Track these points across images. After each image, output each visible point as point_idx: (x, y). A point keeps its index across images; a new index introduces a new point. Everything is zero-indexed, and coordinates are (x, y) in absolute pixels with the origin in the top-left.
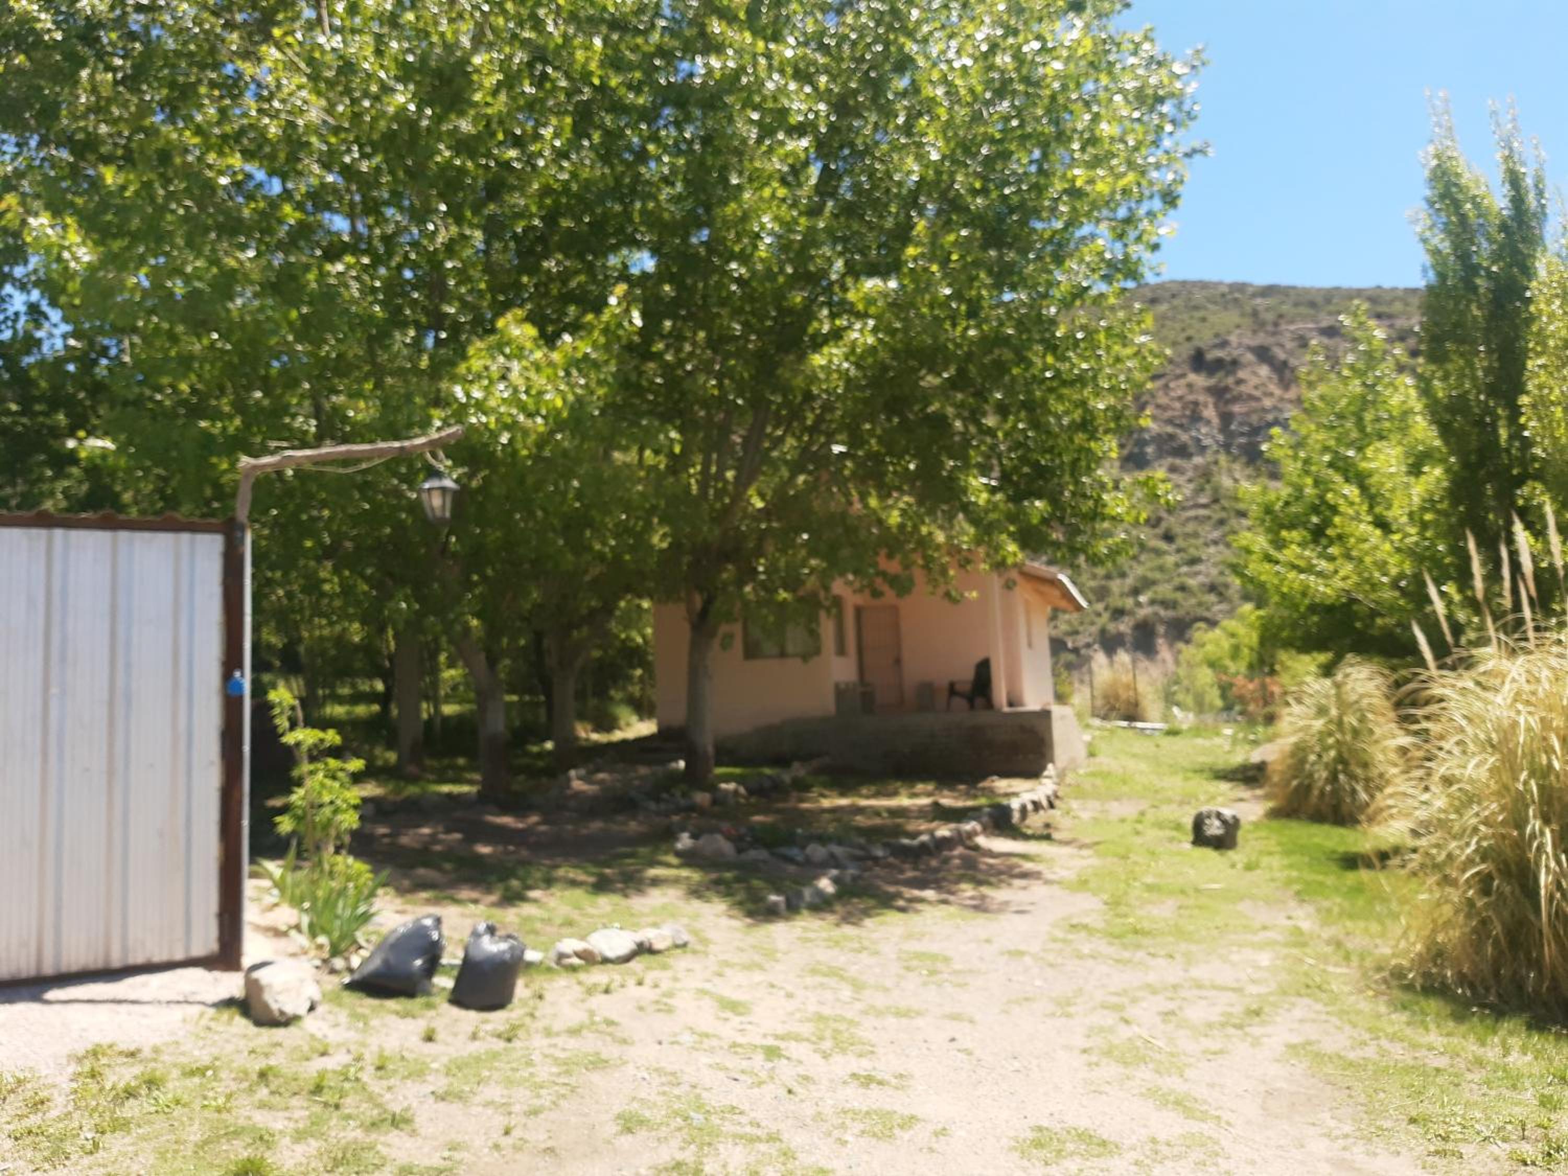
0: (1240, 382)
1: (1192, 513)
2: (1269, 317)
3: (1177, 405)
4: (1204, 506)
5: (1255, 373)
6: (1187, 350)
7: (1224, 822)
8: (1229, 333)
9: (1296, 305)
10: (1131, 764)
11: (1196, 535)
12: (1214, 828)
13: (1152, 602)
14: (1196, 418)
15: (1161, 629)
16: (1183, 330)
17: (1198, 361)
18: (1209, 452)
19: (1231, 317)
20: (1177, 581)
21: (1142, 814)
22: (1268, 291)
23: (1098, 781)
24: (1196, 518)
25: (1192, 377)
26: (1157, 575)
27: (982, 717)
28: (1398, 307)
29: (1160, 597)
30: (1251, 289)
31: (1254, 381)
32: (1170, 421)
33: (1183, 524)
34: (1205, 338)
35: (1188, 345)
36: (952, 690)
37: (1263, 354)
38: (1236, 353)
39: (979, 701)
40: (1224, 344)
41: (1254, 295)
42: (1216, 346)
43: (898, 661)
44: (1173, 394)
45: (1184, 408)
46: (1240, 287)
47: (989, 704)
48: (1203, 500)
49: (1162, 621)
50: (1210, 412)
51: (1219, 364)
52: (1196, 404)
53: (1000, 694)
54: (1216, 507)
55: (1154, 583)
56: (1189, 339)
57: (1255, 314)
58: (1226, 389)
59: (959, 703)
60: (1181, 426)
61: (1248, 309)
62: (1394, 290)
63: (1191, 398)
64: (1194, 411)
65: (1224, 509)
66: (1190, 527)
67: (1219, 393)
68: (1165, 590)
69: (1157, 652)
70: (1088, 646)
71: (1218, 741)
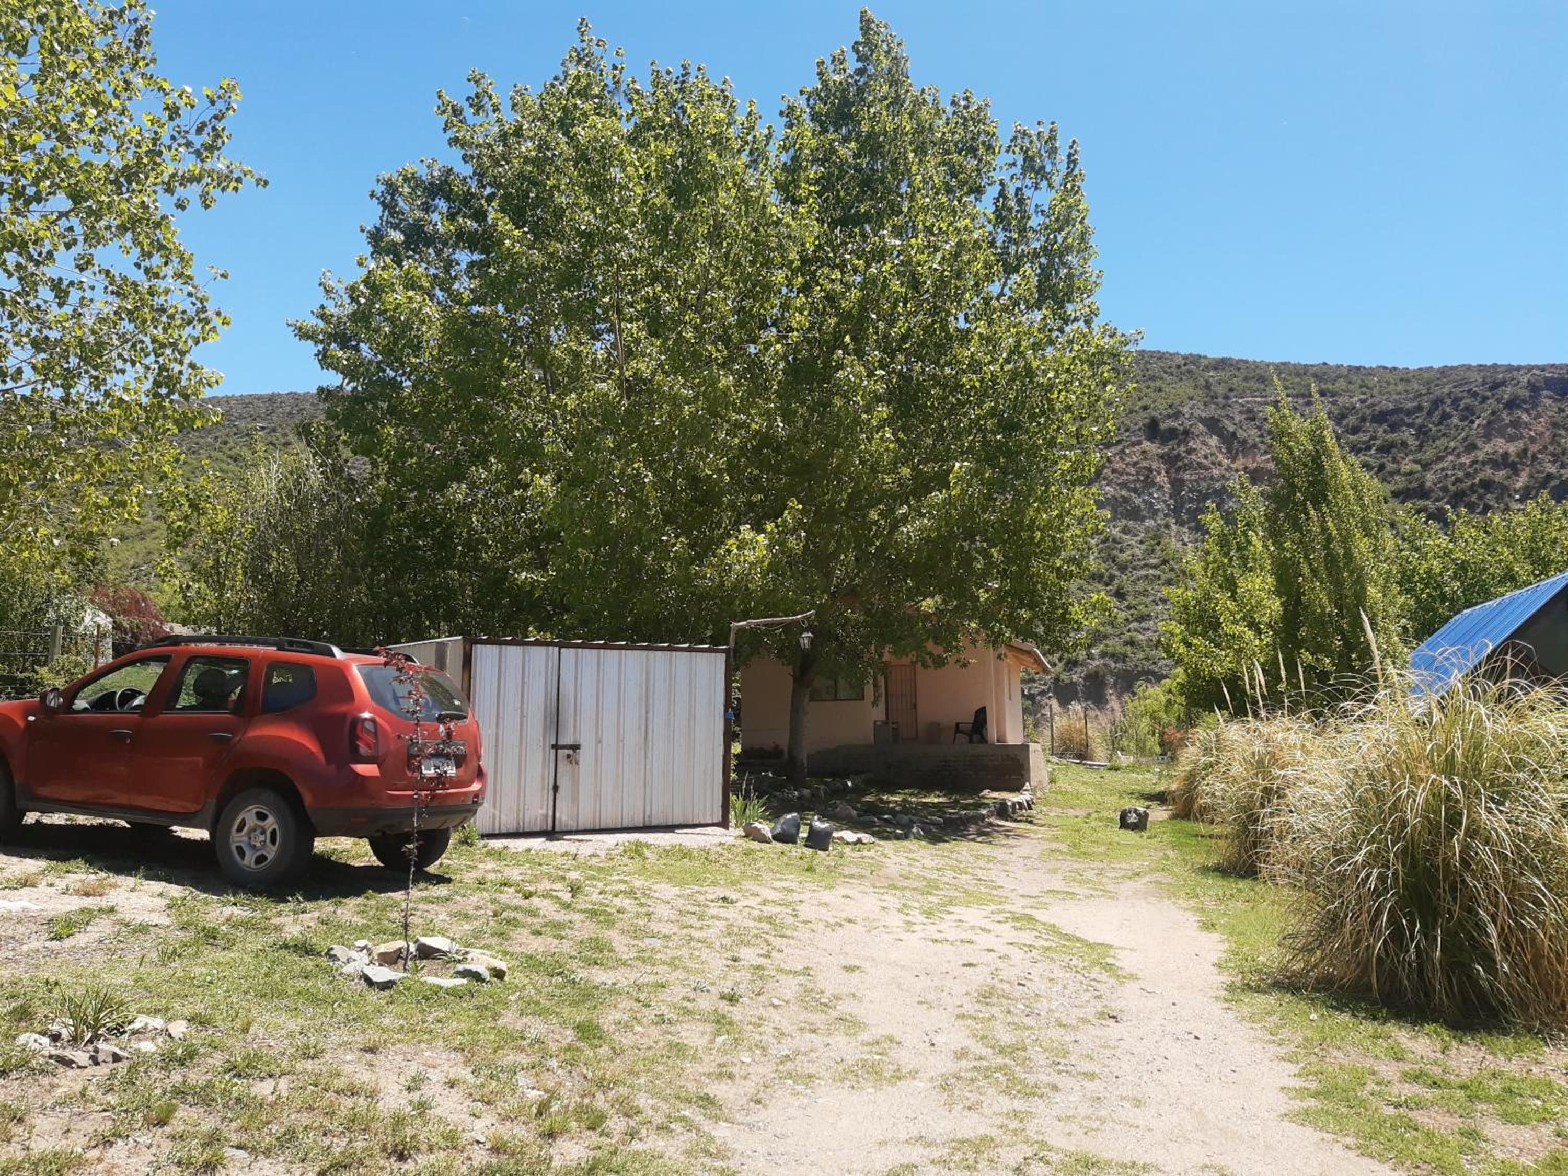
0: (1190, 451)
1: (1143, 573)
2: (1220, 390)
3: (1132, 470)
4: (1155, 567)
5: (1205, 443)
6: (1141, 419)
7: (1139, 815)
8: (1182, 404)
9: (1246, 379)
10: (1082, 789)
11: (1145, 593)
12: (1133, 818)
13: (1103, 655)
14: (1149, 482)
15: (1110, 680)
16: (1140, 399)
17: (1153, 430)
18: (1161, 514)
19: (1185, 388)
20: (1127, 636)
21: (1089, 815)
22: (1222, 364)
23: (1059, 797)
24: (1147, 577)
25: (1146, 445)
26: (1109, 630)
27: (981, 749)
28: (1341, 384)
29: (1110, 650)
30: (1206, 362)
31: (1204, 451)
32: (1124, 485)
33: (1134, 583)
34: (1160, 408)
35: (1143, 414)
36: (957, 728)
37: (1213, 425)
38: (1187, 424)
39: (976, 737)
40: (1177, 415)
41: (1207, 368)
42: (1169, 417)
43: (915, 706)
44: (1128, 460)
45: (1138, 473)
46: (1193, 360)
47: (983, 740)
48: (1153, 561)
49: (1111, 672)
50: (1161, 479)
51: (1172, 433)
52: (1150, 470)
53: (992, 733)
54: (1166, 568)
55: (1106, 637)
56: (1145, 408)
57: (1208, 386)
58: (1178, 457)
59: (962, 738)
60: (1135, 490)
61: (1202, 381)
62: (1339, 367)
63: (1144, 464)
64: (1147, 477)
65: (1172, 570)
66: (1140, 586)
67: (1170, 460)
68: (1114, 644)
69: (1107, 702)
70: (1043, 693)
71: (1148, 775)
